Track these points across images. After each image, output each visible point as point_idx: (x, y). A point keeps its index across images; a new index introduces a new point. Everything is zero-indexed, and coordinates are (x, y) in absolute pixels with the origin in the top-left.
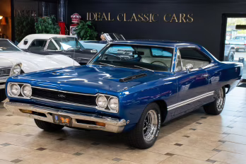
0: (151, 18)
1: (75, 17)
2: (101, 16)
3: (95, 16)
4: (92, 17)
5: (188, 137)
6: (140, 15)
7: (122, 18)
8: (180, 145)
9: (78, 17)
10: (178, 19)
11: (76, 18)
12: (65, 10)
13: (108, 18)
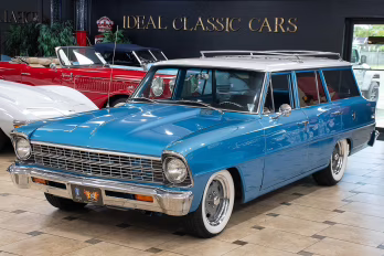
0: (229, 24)
1: (104, 23)
2: (146, 20)
3: (137, 21)
4: (132, 22)
5: (260, 228)
6: (211, 20)
7: (180, 25)
8: (243, 243)
9: (107, 22)
10: (273, 27)
11: (105, 25)
12: (87, 12)
13: (157, 26)
